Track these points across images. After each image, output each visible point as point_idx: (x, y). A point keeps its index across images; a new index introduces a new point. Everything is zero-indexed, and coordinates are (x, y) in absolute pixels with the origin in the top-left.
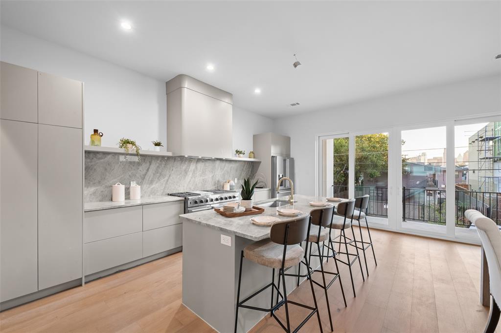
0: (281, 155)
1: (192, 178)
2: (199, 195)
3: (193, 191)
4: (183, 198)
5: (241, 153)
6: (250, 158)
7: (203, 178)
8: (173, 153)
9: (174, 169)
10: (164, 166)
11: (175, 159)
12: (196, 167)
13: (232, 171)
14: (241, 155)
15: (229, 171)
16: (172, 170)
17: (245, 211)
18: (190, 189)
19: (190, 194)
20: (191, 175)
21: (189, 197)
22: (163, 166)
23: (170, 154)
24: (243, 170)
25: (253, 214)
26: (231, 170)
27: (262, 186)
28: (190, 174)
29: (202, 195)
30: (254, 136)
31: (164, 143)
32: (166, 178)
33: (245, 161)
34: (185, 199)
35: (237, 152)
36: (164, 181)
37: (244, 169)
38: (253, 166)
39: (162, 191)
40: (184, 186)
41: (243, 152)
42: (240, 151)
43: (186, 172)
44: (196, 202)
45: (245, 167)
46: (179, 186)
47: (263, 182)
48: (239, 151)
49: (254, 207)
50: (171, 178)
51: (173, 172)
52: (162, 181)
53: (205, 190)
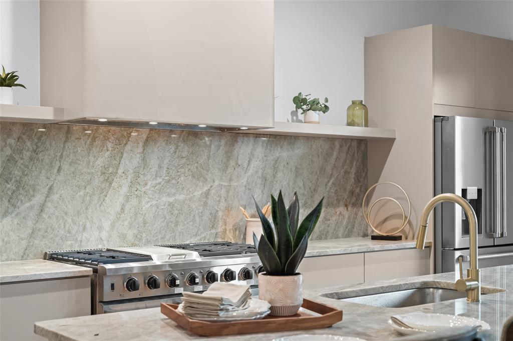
0: (474, 110)
1: (128, 199)
2: (148, 258)
3: (133, 245)
4: (87, 270)
5: (314, 105)
6: (349, 124)
7: (171, 200)
8: (57, 111)
9: (65, 166)
10: (31, 159)
11: (68, 131)
12: (144, 159)
13: (280, 175)
14: (314, 115)
15: (270, 171)
16: (59, 170)
17: (269, 316)
18: (123, 237)
19: (113, 257)
20: (124, 189)
21: (109, 266)
22: (27, 155)
23: (47, 114)
24: (322, 169)
25: (297, 329)
26: (275, 169)
27: (396, 233)
28: (122, 186)
29: (156, 261)
30: (367, 41)
31: (29, 76)
32: (38, 199)
33: (331, 139)
34: (95, 271)
35: (299, 101)
36: (31, 208)
37: (329, 169)
38: (365, 157)
39: (24, 243)
40: (100, 228)
41: (322, 101)
42: (310, 98)
43: (108, 177)
44: (132, 285)
45: (332, 161)
46: (84, 228)
47: (399, 216)
48: (304, 101)
49: (308, 304)
50: (55, 197)
51: (61, 178)
52: (23, 207)
53: (178, 243)
